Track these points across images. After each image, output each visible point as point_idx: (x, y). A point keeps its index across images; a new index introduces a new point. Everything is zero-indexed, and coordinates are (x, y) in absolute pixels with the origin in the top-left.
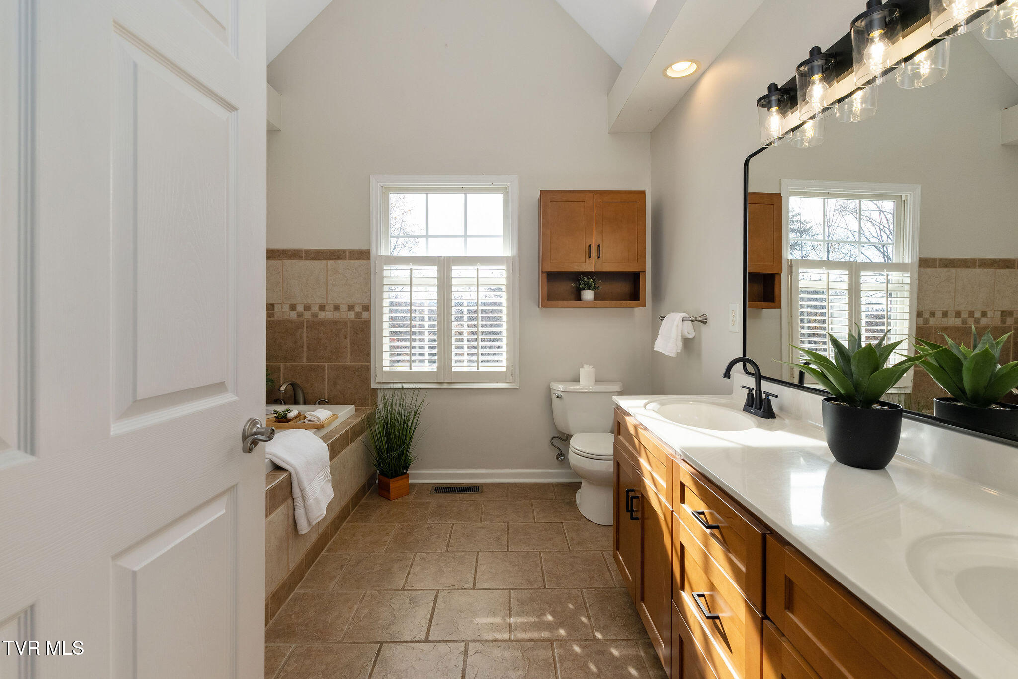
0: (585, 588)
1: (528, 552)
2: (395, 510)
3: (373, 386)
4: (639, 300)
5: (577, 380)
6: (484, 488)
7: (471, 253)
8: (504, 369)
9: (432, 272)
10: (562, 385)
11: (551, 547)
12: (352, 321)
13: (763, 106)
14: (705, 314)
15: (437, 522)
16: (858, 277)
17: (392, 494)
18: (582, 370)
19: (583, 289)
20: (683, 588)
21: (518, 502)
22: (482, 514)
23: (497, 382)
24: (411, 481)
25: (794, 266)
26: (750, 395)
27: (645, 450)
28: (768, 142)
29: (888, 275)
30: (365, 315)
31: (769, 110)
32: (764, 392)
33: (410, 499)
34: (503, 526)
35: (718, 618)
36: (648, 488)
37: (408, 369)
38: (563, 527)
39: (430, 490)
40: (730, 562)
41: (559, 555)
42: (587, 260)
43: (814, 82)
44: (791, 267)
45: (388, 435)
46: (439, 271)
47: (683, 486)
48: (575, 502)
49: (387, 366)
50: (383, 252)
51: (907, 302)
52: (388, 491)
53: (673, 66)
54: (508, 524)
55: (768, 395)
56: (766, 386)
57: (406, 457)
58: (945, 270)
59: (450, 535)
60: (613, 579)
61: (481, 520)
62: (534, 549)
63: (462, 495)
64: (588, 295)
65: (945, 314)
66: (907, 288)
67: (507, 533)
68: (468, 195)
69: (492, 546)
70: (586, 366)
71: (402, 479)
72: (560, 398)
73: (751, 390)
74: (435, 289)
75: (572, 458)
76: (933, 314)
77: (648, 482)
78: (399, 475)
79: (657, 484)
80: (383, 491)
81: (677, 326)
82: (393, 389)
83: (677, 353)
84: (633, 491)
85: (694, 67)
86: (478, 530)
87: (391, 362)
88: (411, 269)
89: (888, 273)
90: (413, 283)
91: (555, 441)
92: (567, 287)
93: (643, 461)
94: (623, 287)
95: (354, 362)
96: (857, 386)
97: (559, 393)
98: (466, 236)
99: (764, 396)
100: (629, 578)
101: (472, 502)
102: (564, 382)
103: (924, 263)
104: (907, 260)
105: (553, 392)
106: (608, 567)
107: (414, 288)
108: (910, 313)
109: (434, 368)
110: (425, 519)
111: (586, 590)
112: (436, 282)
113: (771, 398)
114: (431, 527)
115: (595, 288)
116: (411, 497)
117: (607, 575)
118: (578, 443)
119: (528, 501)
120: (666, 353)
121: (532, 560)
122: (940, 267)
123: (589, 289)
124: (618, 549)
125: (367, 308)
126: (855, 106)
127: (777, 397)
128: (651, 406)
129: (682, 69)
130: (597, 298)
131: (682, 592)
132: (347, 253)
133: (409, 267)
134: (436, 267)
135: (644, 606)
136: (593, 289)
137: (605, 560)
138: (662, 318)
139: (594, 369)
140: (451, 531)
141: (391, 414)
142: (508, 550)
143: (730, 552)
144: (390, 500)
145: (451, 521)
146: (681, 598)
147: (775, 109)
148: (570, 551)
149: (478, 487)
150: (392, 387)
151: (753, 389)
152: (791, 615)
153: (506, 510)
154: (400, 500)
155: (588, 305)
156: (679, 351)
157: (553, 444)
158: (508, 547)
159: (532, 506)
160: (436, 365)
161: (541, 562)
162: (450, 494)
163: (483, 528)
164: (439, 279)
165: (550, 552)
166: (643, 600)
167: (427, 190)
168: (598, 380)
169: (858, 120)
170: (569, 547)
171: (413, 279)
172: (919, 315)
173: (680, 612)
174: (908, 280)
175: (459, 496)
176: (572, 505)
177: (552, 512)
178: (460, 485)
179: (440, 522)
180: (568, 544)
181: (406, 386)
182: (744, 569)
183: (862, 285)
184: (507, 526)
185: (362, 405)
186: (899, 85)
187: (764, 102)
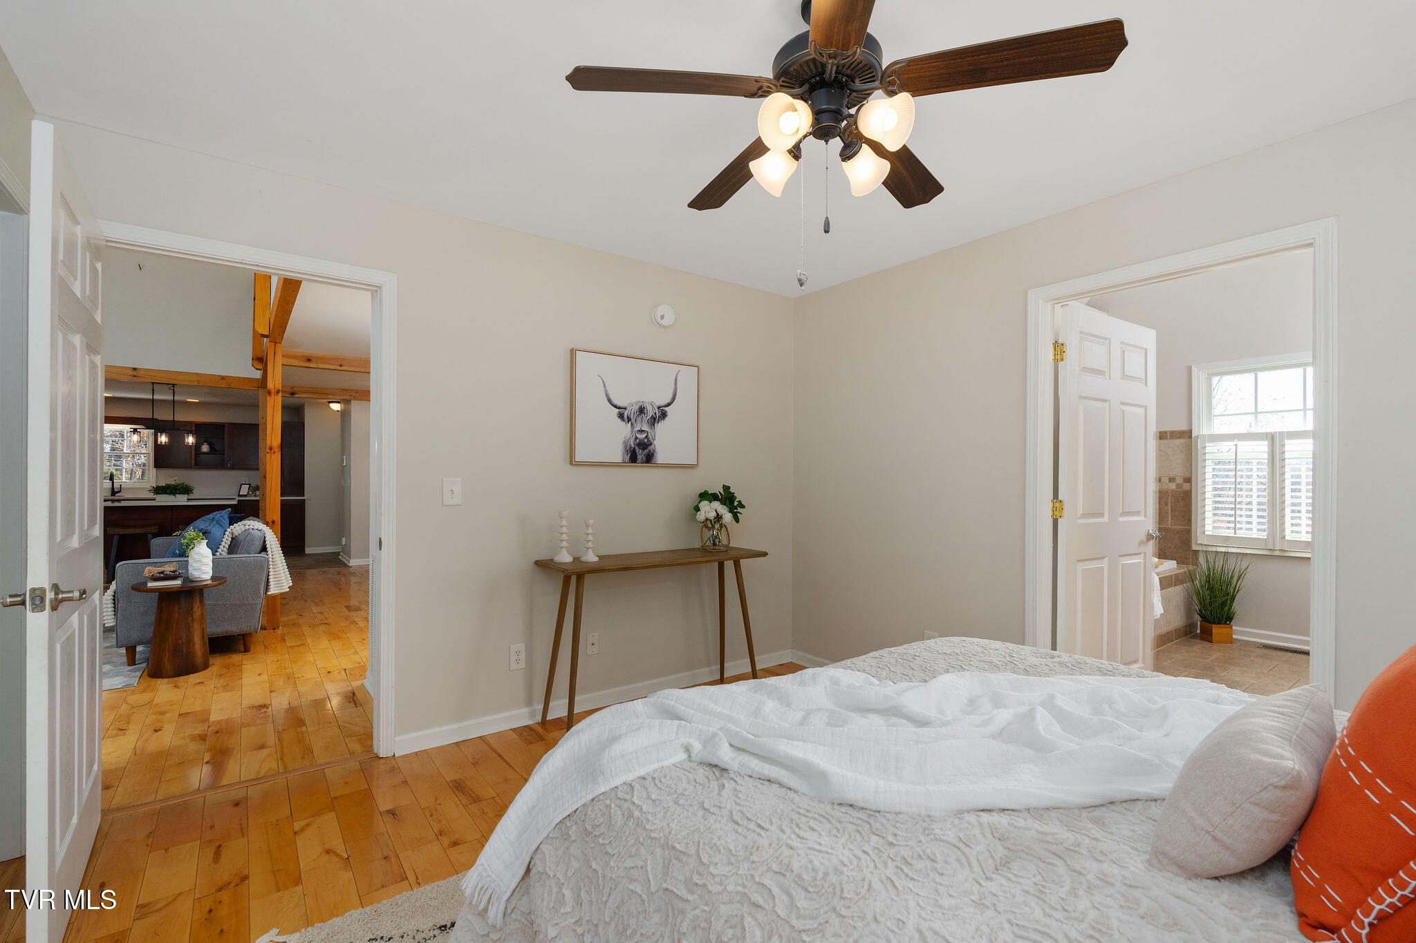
3: (1194, 547)
9: (1261, 447)
12: (1173, 491)
17: (1215, 639)
24: (1233, 635)
30: (1186, 486)
33: (1234, 648)
37: (1232, 535)
39: (1257, 645)
45: (1211, 589)
46: (1270, 445)
49: (1209, 530)
50: (1205, 431)
52: (1211, 635)
57: (1229, 610)
71: (1225, 629)
78: (1222, 625)
80: (1206, 636)
82: (1215, 552)
87: (1214, 525)
88: (1236, 444)
90: (1238, 457)
95: (1174, 525)
98: (1305, 410)
109: (1263, 535)
112: (1265, 456)
125: (1188, 480)
132: (1168, 433)
133: (1233, 443)
134: (1267, 441)
141: (1214, 570)
144: (1212, 644)
150: (1214, 550)
154: (1221, 647)
160: (1265, 533)
164: (1270, 452)
167: (1255, 370)
171: (1238, 454)
181: (1231, 550)
185: (1183, 563)
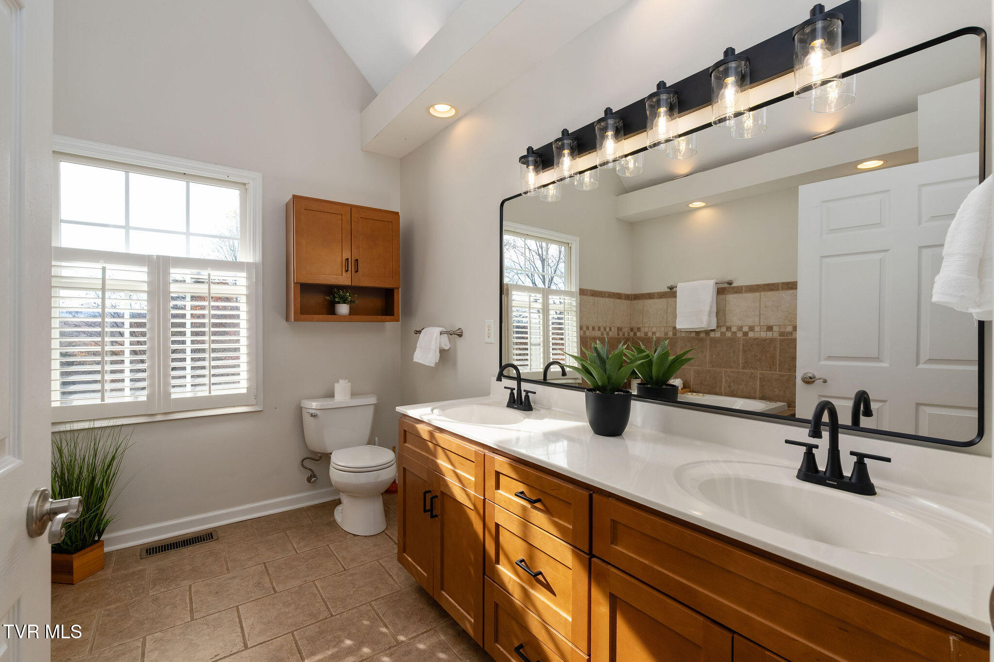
0: (373, 600)
1: (300, 587)
2: (87, 594)
4: (394, 315)
5: (331, 395)
6: (219, 533)
7: (195, 254)
8: (244, 391)
9: (140, 274)
10: (314, 402)
11: (325, 572)
13: (524, 163)
14: (460, 329)
15: (163, 590)
16: (548, 299)
17: (76, 575)
18: (336, 385)
19: (339, 303)
20: (498, 562)
21: (270, 537)
22: (227, 563)
23: (234, 406)
24: (107, 549)
25: (509, 289)
26: (512, 394)
27: (445, 452)
28: (524, 190)
29: (564, 299)
31: (527, 167)
32: (524, 391)
33: (108, 572)
34: (261, 568)
35: (540, 573)
36: (451, 485)
37: (99, 402)
38: (331, 549)
39: (138, 554)
40: (556, 525)
41: (335, 578)
42: (344, 273)
43: (564, 156)
44: (508, 290)
46: (150, 274)
47: (498, 474)
48: (335, 521)
49: (55, 400)
51: (575, 319)
52: (71, 572)
53: (435, 106)
54: (265, 564)
55: (527, 392)
56: (525, 386)
58: (593, 297)
59: (191, 599)
60: (396, 582)
61: (228, 569)
62: (306, 581)
63: (190, 548)
64: (343, 309)
65: (593, 329)
66: (574, 309)
67: (268, 574)
68: (191, 184)
69: (253, 594)
70: (341, 381)
71: (93, 550)
72: (314, 416)
73: (512, 389)
74: (145, 296)
75: (335, 475)
76: (588, 328)
77: (451, 480)
78: (88, 546)
79: (462, 479)
81: (436, 339)
82: (71, 431)
83: (436, 363)
84: (430, 492)
85: (453, 112)
86: (229, 581)
87: (63, 393)
88: (104, 269)
89: (564, 297)
90: (107, 287)
91: (306, 463)
92: (317, 299)
93: (443, 463)
94: (377, 302)
96: (609, 378)
97: (313, 411)
98: (188, 234)
99: (524, 394)
100: (424, 575)
101: (209, 552)
102: (317, 400)
103: (582, 292)
104: (573, 290)
105: (304, 411)
106: (388, 573)
107: (107, 294)
108: (577, 327)
109: (141, 397)
110: (143, 592)
111: (374, 602)
112: (145, 287)
113: (529, 394)
114: (157, 599)
115: (350, 303)
116: (109, 571)
117: (391, 581)
118: (341, 459)
119: (280, 534)
120: (427, 364)
121: (307, 593)
122: (590, 296)
123: (345, 303)
124: (404, 552)
126: (586, 179)
127: (535, 393)
128: (436, 411)
129: (442, 110)
130: (352, 312)
131: (498, 566)
133: (100, 265)
134: (145, 269)
135: (445, 593)
136: (347, 303)
137: (383, 567)
138: (418, 332)
139: (350, 384)
140: (190, 594)
142: (275, 592)
143: (554, 517)
144: (73, 584)
145: (186, 583)
146: (496, 570)
147: (531, 167)
148: (345, 570)
149: (211, 534)
151: (514, 389)
152: (615, 547)
153: (258, 550)
154: (91, 580)
155: (343, 319)
156: (437, 361)
157: (304, 467)
158: (274, 588)
159: (288, 537)
160: (145, 392)
161: (319, 592)
162: (172, 552)
163: (234, 578)
164: (150, 283)
165: (325, 577)
166: (442, 589)
168: (353, 395)
169: (588, 189)
170: (343, 567)
171: (107, 282)
172: (581, 328)
173: (495, 582)
174: (574, 304)
175: (187, 551)
176: (333, 525)
177: (313, 537)
178: (182, 537)
179: (169, 589)
180: (341, 564)
181: (98, 424)
182: (571, 527)
183: (550, 305)
184: (266, 567)
186: (617, 172)
187: (524, 160)
